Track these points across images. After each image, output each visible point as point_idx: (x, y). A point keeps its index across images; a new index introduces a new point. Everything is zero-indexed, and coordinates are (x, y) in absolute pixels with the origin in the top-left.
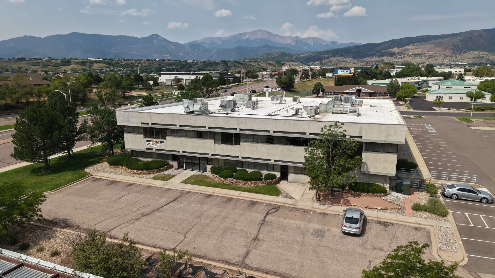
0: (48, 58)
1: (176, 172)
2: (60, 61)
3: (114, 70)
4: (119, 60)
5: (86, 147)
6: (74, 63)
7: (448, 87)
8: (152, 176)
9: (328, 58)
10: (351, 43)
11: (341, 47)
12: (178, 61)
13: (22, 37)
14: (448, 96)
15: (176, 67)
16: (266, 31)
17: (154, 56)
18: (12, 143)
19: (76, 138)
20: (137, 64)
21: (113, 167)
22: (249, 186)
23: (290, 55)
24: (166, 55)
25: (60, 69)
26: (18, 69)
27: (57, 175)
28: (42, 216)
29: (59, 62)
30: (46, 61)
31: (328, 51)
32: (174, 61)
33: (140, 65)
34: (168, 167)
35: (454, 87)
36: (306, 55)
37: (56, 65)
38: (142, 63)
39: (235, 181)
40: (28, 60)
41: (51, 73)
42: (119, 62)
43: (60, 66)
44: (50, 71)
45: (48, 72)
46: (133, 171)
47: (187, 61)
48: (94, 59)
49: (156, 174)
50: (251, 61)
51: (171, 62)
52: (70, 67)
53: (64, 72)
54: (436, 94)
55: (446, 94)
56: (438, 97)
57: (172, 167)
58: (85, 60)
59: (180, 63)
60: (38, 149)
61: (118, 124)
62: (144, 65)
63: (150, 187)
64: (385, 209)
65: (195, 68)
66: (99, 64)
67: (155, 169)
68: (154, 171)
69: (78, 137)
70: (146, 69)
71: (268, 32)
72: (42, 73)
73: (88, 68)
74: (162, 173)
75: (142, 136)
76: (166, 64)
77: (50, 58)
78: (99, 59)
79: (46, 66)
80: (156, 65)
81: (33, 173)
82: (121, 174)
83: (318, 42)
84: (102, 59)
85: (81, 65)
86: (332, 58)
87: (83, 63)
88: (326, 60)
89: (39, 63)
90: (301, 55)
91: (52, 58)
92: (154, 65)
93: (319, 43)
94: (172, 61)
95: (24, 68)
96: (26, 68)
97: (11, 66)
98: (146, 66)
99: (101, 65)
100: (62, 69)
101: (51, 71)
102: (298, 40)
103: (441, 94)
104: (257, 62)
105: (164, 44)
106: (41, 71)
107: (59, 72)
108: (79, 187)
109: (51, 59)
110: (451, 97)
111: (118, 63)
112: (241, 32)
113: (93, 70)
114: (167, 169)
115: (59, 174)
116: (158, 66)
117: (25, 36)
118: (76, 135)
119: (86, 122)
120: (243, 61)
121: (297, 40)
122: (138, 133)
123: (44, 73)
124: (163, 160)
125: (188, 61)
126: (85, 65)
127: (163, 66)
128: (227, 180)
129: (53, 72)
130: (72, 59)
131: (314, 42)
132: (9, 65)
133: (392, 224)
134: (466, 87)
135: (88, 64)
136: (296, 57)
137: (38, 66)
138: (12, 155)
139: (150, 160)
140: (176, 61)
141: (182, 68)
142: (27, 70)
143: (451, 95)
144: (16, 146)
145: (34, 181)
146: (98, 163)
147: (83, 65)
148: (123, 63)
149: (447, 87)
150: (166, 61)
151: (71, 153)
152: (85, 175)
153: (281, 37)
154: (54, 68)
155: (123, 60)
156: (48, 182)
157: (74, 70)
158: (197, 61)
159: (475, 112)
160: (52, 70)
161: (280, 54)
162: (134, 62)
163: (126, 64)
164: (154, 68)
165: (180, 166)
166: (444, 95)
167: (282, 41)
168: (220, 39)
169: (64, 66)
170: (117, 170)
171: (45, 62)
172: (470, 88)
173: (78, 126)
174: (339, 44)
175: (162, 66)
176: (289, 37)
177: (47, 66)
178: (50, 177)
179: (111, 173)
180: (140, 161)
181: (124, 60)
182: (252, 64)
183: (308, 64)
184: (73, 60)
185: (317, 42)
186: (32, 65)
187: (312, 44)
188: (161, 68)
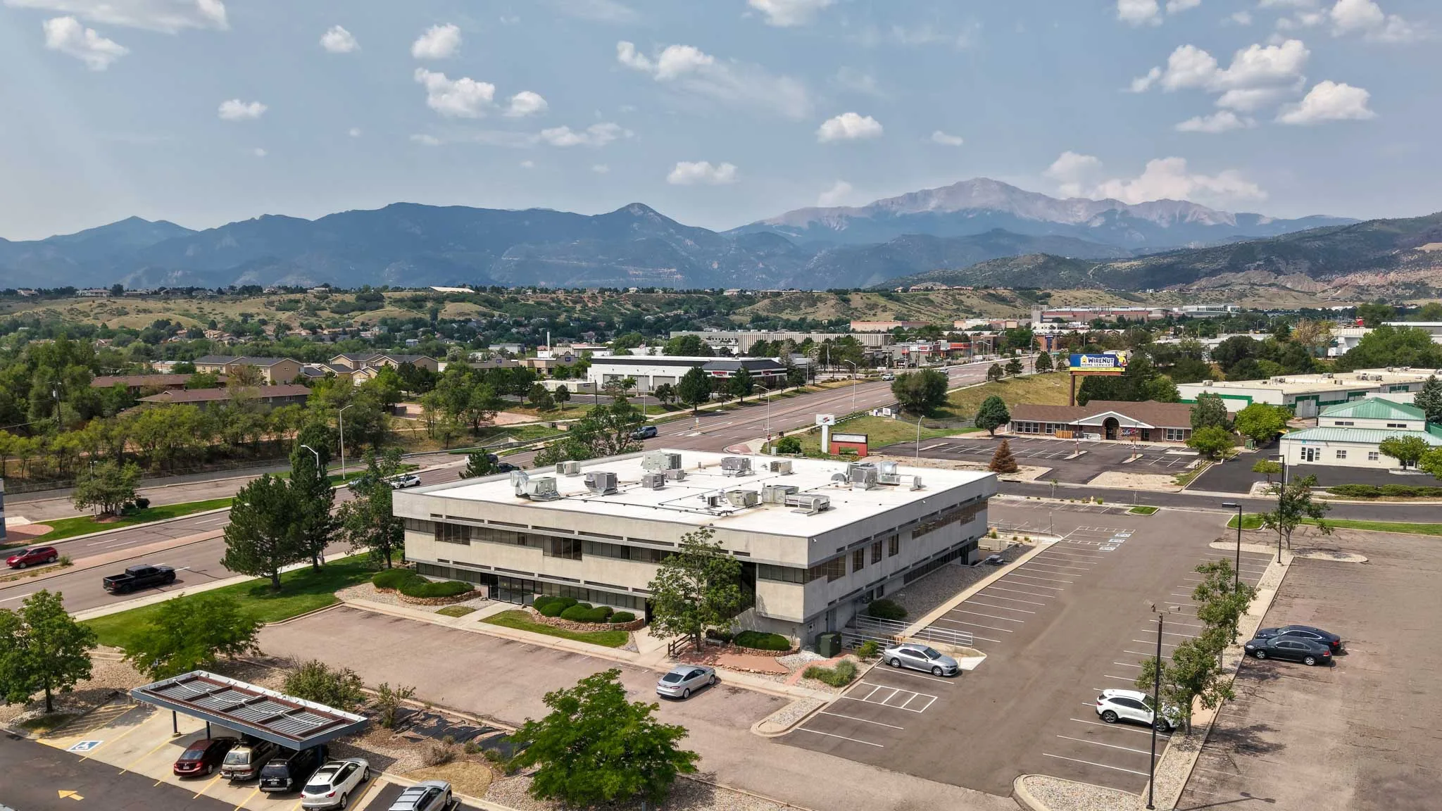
0: (323, 286)
1: (483, 604)
2: (354, 296)
3: (502, 322)
4: (518, 292)
5: (342, 555)
6: (390, 303)
7: (1341, 423)
8: (440, 608)
9: (1213, 273)
10: (1312, 217)
11: (1268, 234)
12: (695, 292)
13: (257, 218)
14: (1335, 448)
15: (686, 312)
16: (998, 183)
17: (631, 273)
18: (223, 539)
19: (329, 536)
20: (571, 304)
21: (380, 590)
22: (582, 632)
23: (1075, 264)
24: (666, 270)
25: (352, 321)
26: (239, 319)
27: (289, 599)
28: (257, 649)
29: (351, 298)
30: (315, 296)
31: (1215, 250)
32: (682, 292)
33: (578, 307)
34: (470, 595)
35: (1358, 423)
36: (1135, 263)
37: (342, 309)
38: (586, 300)
39: (563, 621)
40: (270, 294)
41: (326, 332)
42: (519, 297)
43: (353, 311)
44: (324, 327)
45: (319, 330)
46: (411, 599)
47: (722, 291)
48: (449, 290)
49: (446, 606)
50: (932, 289)
51: (672, 295)
52: (379, 313)
53: (361, 328)
54: (1301, 442)
55: (1329, 444)
56: (1306, 452)
57: (478, 594)
58: (420, 293)
59: (700, 299)
60: (264, 553)
61: (395, 514)
62: (590, 305)
63: (428, 624)
64: (759, 673)
65: (743, 314)
66: (463, 304)
67: (447, 596)
68: (443, 601)
69: (333, 534)
70: (595, 319)
71: (1005, 187)
72: (304, 333)
73: (428, 317)
74: (457, 604)
75: (433, 537)
76: (656, 302)
77: (326, 286)
78: (460, 290)
79: (313, 310)
80: (626, 306)
81: (254, 594)
82: (391, 603)
83: (1185, 217)
84: (472, 289)
85: (411, 308)
86: (1226, 275)
87: (417, 302)
88: (1203, 282)
89: (298, 301)
90: (1116, 265)
91: (333, 286)
92: (621, 305)
93: (1188, 219)
94: (676, 293)
95: (256, 319)
96: (261, 317)
97: (222, 311)
98: (595, 311)
99: (467, 307)
100: (356, 319)
101: (328, 327)
102: (1113, 211)
103: (1315, 443)
104: (951, 293)
105: (662, 234)
106: (302, 325)
107: (347, 329)
108: (319, 618)
109: (331, 291)
110: (1344, 452)
111: (516, 300)
112: (915, 189)
113: (442, 325)
114: (469, 598)
115: (293, 598)
116: (632, 308)
117: (266, 217)
118: (328, 531)
119: (346, 508)
120: (905, 291)
121: (1111, 210)
122: (427, 532)
123: (308, 331)
124: (465, 583)
125: (725, 294)
126: (421, 307)
127: (648, 310)
128: (551, 619)
129: (331, 330)
130: (385, 288)
131: (1174, 216)
132: (219, 307)
133: (747, 691)
134: (1394, 425)
135: (429, 305)
136: (1100, 269)
137: (294, 310)
138: (222, 563)
139: (443, 580)
140: (688, 292)
141: (704, 315)
142: (264, 322)
143: (1342, 447)
144: (229, 547)
145: (253, 606)
146: (359, 582)
147: (414, 308)
148: (531, 302)
149: (1337, 423)
150: (657, 292)
151: (319, 562)
152: (333, 602)
153: (1051, 202)
154: (337, 316)
155: (530, 292)
156: (274, 609)
157: (389, 322)
158: (752, 291)
159: (1349, 499)
160: (330, 323)
161: (1041, 260)
162: (561, 296)
163: (539, 304)
164: (622, 314)
165: (493, 594)
166: (1322, 446)
167: (1055, 216)
168: (842, 214)
169: (362, 309)
170: (386, 596)
171: (314, 300)
172: (1404, 426)
173: (333, 513)
174: (1264, 222)
175: (644, 310)
176: (1080, 201)
177: (318, 310)
178: (277, 602)
179: (375, 600)
180: (425, 581)
181: (534, 292)
182: (932, 297)
183: (1134, 296)
184: (390, 294)
185: (1183, 217)
186: (277, 310)
187: (1165, 225)
188: (639, 316)
